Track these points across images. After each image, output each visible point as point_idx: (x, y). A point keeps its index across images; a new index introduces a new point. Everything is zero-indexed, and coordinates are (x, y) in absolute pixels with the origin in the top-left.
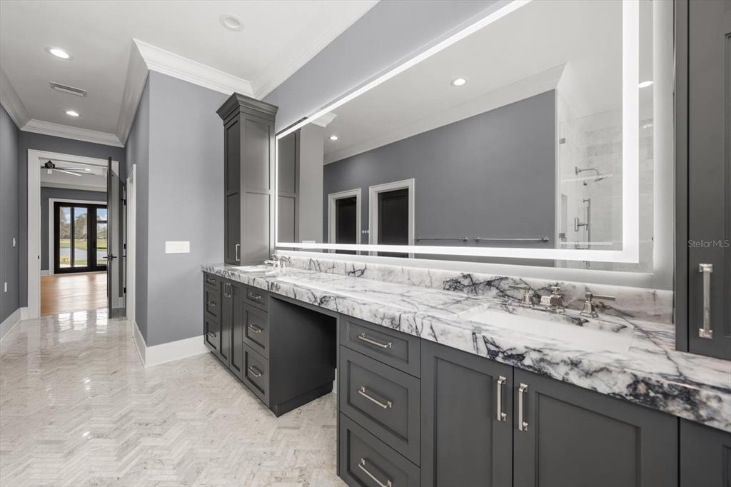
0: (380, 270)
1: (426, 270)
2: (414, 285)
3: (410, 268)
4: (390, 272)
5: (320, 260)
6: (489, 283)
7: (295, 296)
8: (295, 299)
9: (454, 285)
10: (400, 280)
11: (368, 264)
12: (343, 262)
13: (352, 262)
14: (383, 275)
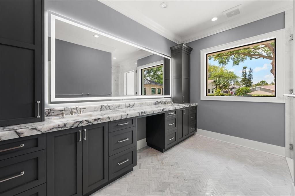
0: (139, 104)
1: (150, 101)
2: (148, 106)
3: (147, 102)
4: (142, 104)
5: (109, 105)
6: (160, 102)
7: (154, 112)
8: (154, 113)
9: (155, 104)
10: (145, 105)
11: (135, 103)
12: (124, 103)
13: (129, 103)
14: (140, 105)
